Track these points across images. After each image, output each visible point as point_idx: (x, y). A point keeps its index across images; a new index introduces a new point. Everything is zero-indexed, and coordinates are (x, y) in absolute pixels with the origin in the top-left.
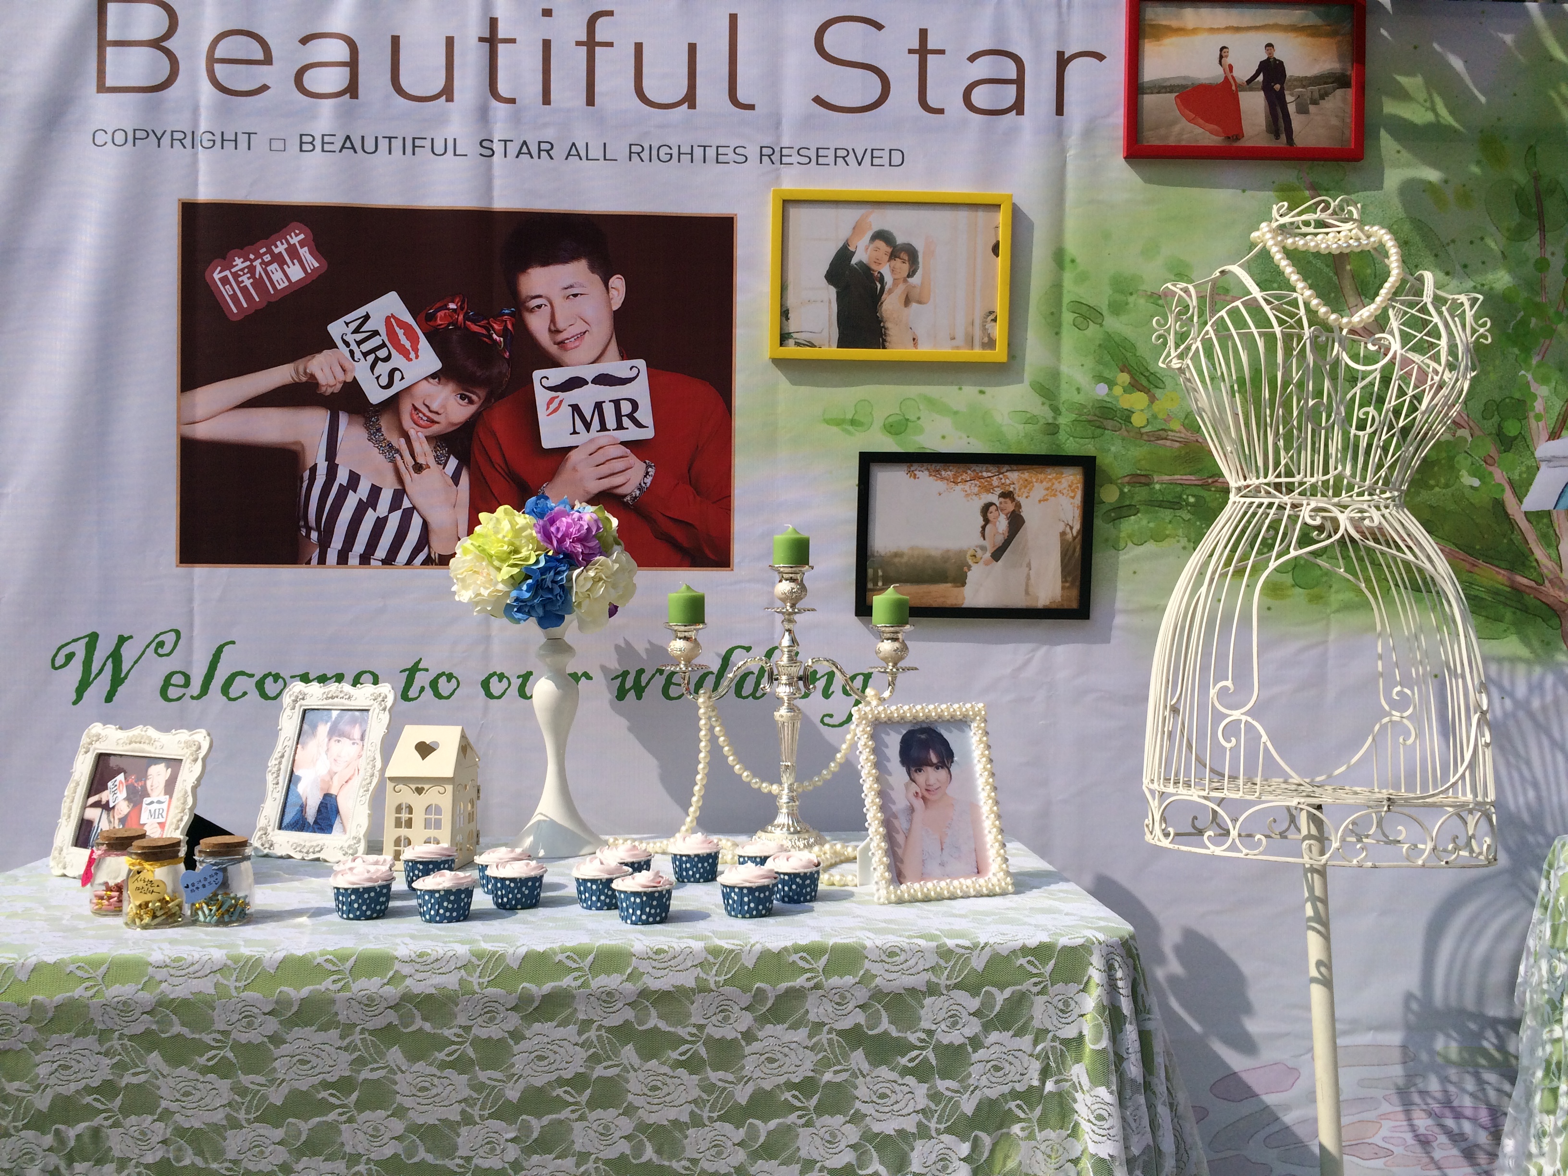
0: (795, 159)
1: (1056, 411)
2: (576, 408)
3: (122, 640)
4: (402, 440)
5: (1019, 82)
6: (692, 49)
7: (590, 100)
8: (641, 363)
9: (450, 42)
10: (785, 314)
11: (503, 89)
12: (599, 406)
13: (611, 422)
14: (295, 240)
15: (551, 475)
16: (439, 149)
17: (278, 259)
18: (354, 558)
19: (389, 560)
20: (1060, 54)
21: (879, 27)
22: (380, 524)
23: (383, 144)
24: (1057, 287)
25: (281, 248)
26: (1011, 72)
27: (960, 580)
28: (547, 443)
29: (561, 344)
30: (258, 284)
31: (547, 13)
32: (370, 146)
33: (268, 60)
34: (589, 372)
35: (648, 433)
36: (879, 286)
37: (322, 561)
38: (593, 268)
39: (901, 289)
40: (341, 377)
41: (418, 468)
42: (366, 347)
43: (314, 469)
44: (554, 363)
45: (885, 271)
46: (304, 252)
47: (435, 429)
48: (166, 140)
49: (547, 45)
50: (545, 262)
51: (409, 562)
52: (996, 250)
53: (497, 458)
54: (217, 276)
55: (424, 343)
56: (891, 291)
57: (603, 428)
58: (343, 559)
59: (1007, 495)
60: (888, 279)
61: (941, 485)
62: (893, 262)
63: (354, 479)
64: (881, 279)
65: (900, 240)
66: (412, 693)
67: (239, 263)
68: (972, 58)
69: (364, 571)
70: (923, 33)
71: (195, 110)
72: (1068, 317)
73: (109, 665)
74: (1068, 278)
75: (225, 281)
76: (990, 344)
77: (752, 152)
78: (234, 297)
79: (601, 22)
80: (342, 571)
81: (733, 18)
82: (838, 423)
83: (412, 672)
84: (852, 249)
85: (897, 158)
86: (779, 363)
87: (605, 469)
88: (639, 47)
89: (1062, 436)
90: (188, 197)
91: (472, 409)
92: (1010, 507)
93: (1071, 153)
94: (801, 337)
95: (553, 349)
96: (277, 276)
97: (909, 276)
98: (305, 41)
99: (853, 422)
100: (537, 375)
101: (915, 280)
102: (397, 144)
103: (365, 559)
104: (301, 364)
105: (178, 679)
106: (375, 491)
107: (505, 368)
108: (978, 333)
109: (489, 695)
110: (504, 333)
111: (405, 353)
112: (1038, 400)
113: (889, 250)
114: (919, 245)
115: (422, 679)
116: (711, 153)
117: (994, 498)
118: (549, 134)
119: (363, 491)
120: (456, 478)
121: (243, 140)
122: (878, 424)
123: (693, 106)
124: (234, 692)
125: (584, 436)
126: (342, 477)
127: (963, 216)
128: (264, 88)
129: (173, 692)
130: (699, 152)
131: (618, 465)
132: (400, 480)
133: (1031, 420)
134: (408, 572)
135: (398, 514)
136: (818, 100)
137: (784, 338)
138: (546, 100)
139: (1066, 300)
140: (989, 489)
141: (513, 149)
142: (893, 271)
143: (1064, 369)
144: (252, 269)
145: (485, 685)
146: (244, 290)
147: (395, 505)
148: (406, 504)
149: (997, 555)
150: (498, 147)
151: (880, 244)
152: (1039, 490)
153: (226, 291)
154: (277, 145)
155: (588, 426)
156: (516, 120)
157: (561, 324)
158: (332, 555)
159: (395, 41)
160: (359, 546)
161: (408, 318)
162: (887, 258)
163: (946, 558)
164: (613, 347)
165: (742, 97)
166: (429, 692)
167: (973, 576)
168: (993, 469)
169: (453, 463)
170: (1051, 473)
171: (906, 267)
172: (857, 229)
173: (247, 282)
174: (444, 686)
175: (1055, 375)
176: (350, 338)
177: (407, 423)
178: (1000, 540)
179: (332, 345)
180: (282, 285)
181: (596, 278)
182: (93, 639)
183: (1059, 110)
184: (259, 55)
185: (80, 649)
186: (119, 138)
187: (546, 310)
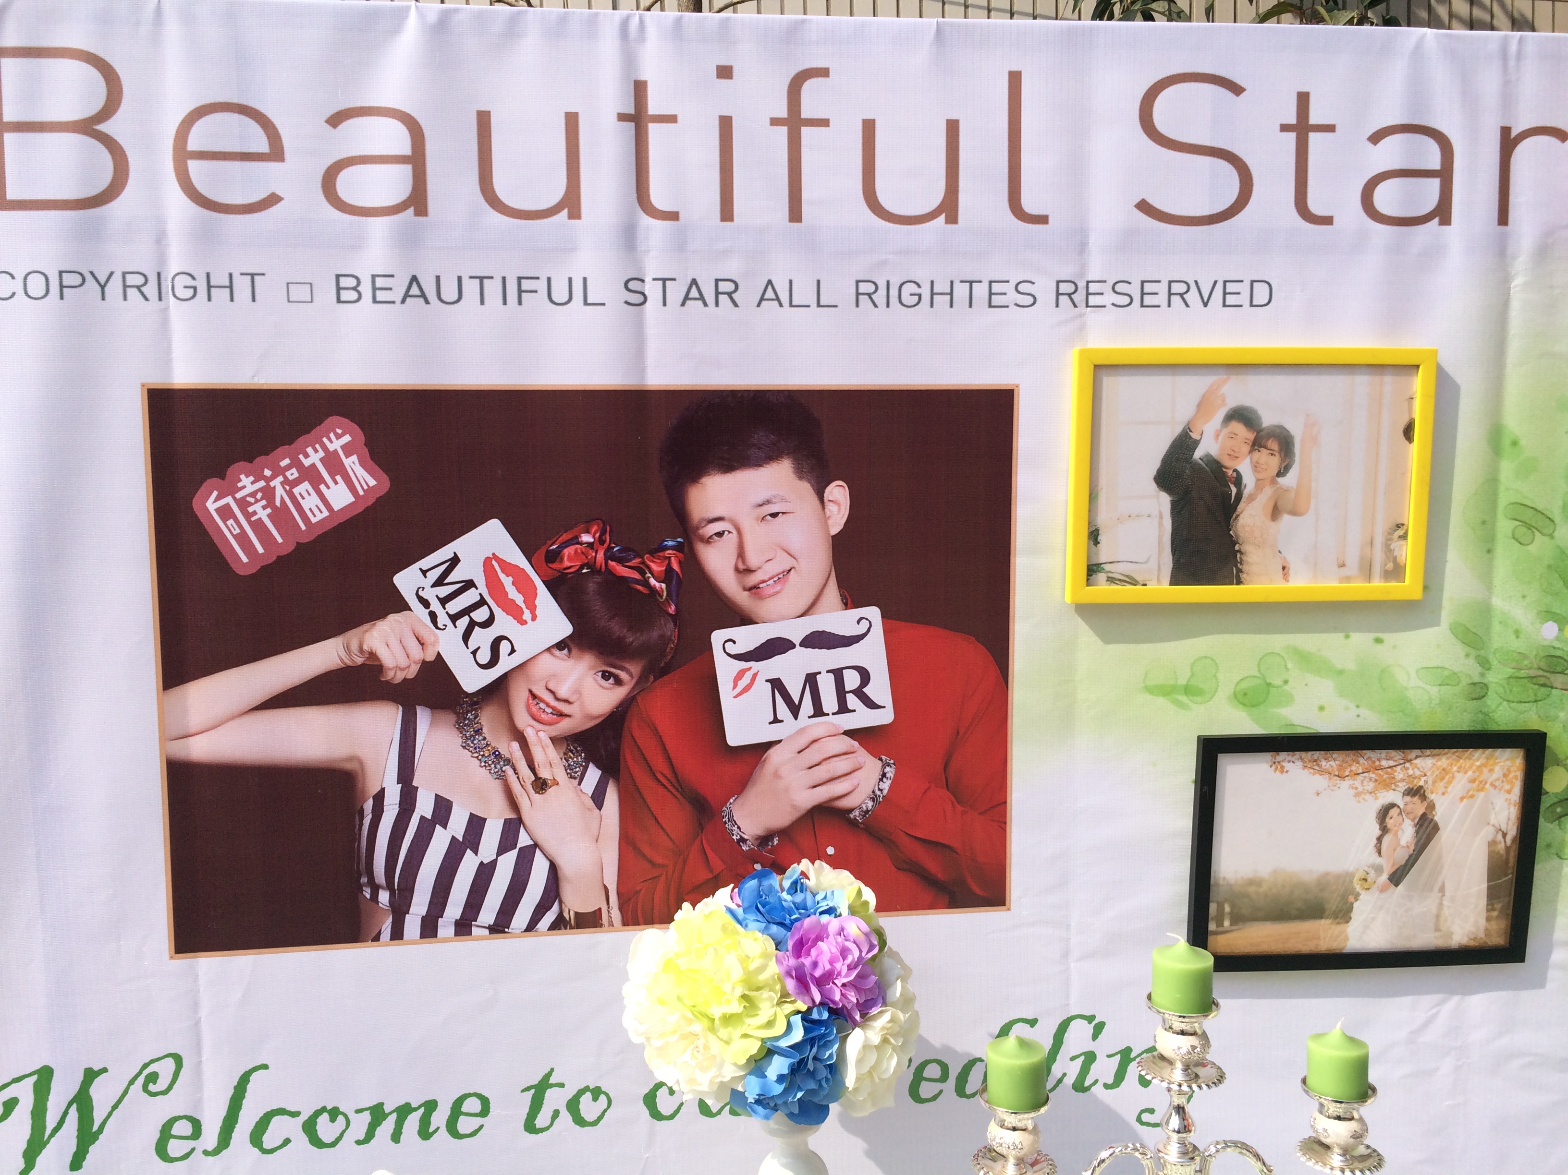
0: (1109, 298)
1: (1484, 664)
2: (777, 684)
3: (90, 1075)
4: (515, 746)
5: (1445, 174)
6: (953, 128)
7: (795, 215)
8: (873, 613)
9: (572, 121)
10: (1094, 536)
11: (659, 198)
12: (811, 680)
13: (830, 702)
14: (335, 444)
15: (740, 786)
16: (561, 294)
17: (311, 476)
18: (446, 927)
19: (500, 927)
20: (1505, 131)
21: (1236, 89)
22: (485, 873)
23: (471, 288)
24: (1491, 483)
25: (313, 458)
26: (1433, 159)
27: (1344, 914)
28: (734, 738)
29: (753, 589)
30: (280, 516)
31: (725, 72)
32: (449, 292)
33: (276, 153)
34: (796, 631)
35: (885, 716)
36: (1234, 490)
37: (397, 934)
38: (800, 473)
39: (1268, 492)
40: (417, 654)
41: (541, 785)
42: (454, 607)
43: (379, 798)
44: (745, 619)
45: (1245, 468)
46: (352, 463)
47: (565, 726)
48: (114, 287)
49: (726, 124)
50: (728, 466)
51: (531, 927)
52: (1408, 432)
53: (660, 764)
54: (212, 505)
55: (544, 597)
56: (1252, 498)
57: (818, 711)
58: (429, 929)
59: (1416, 792)
60: (1249, 480)
61: (1320, 781)
62: (1256, 455)
63: (443, 808)
64: (1238, 480)
65: (1268, 420)
66: (542, 1120)
67: (247, 484)
68: (1376, 138)
69: (463, 945)
70: (1303, 99)
71: (160, 239)
72: (1504, 526)
73: (73, 1114)
74: (1507, 468)
75: (225, 513)
76: (1396, 572)
77: (1044, 290)
78: (242, 538)
79: (809, 87)
80: (429, 947)
81: (1015, 79)
82: (1166, 691)
83: (540, 1090)
84: (1194, 436)
85: (1261, 293)
86: (1085, 610)
87: (822, 773)
88: (869, 127)
89: (1492, 701)
90: (158, 381)
91: (618, 694)
92: (1420, 809)
93: (1517, 282)
94: (1117, 570)
95: (741, 598)
96: (310, 502)
97: (1279, 474)
98: (336, 120)
99: (1188, 690)
100: (718, 637)
101: (1289, 480)
102: (493, 288)
103: (463, 927)
104: (353, 637)
105: (183, 1128)
106: (476, 825)
107: (670, 629)
108: (1378, 556)
109: (656, 1115)
110: (668, 576)
111: (515, 613)
112: (1460, 650)
113: (1251, 436)
114: (1296, 429)
115: (555, 1099)
116: (981, 291)
117: (1394, 796)
118: (731, 268)
119: (457, 825)
120: (598, 798)
121: (242, 285)
122: (1225, 690)
123: (952, 219)
124: (270, 1139)
125: (789, 725)
126: (424, 807)
127: (1362, 381)
128: (272, 200)
129: (175, 1148)
130: (961, 291)
131: (841, 765)
132: (513, 804)
133: (1448, 679)
134: (530, 941)
135: (511, 857)
136: (1144, 207)
137: (1092, 570)
138: (727, 213)
139: (1504, 500)
140: (1388, 784)
141: (676, 292)
142: (1256, 467)
143: (1497, 602)
144: (268, 493)
145: (650, 1100)
146: (258, 526)
147: (507, 843)
148: (524, 840)
149: (1396, 878)
150: (652, 290)
151: (1238, 427)
152: (1460, 783)
153: (228, 530)
154: (298, 293)
155: (795, 710)
156: (680, 245)
157: (753, 560)
158: (412, 924)
159: (484, 120)
160: (454, 909)
161: (517, 558)
162: (1246, 448)
163: (1324, 882)
164: (832, 593)
165: (1029, 205)
166: (565, 1117)
167: (1362, 909)
168: (1396, 755)
169: (593, 774)
170: (1479, 757)
171: (1274, 462)
172: (1204, 406)
173: (262, 513)
174: (589, 1108)
175: (1484, 611)
176: (430, 594)
177: (522, 719)
178: (1402, 856)
179: (402, 606)
180: (319, 515)
181: (806, 488)
182: (44, 1076)
183: (1503, 218)
184: (261, 145)
185: (25, 1092)
186: (36, 285)
187: (731, 540)
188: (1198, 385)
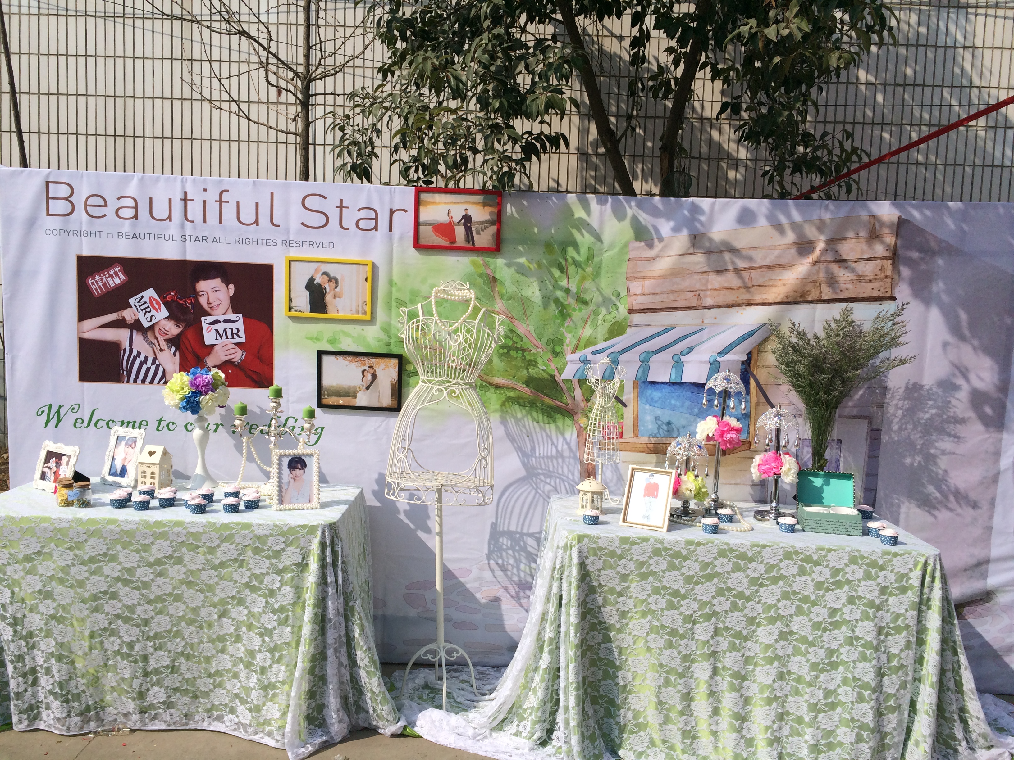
0: (295, 245)
1: (390, 337)
2: (217, 331)
3: (60, 407)
4: (156, 341)
5: (376, 219)
6: (257, 204)
7: (221, 222)
8: (240, 315)
9: (170, 200)
10: (290, 300)
11: (189, 218)
12: (225, 330)
13: (230, 336)
14: (117, 269)
15: (208, 354)
16: (167, 238)
17: (111, 276)
18: (139, 381)
19: (151, 382)
20: (391, 210)
21: (325, 198)
22: (148, 369)
23: (147, 236)
24: (390, 294)
25: (112, 272)
26: (373, 216)
27: (355, 397)
28: (207, 343)
29: (211, 308)
30: (104, 285)
31: (205, 190)
32: (142, 237)
33: (106, 205)
34: (222, 318)
35: (243, 340)
36: (324, 291)
37: (128, 382)
38: (222, 282)
39: (332, 293)
40: (134, 318)
41: (161, 350)
42: (142, 307)
43: (125, 350)
44: (209, 315)
45: (327, 286)
46: (120, 274)
47: (167, 337)
48: (71, 233)
49: (205, 202)
50: (205, 279)
51: (159, 383)
52: (366, 280)
53: (189, 348)
54: (90, 282)
55: (163, 306)
56: (329, 293)
57: (227, 338)
58: (135, 381)
59: (371, 367)
60: (328, 289)
61: (347, 363)
62: (329, 283)
63: (139, 354)
64: (325, 289)
65: (332, 275)
66: (160, 428)
67: (98, 277)
68: (359, 210)
69: (143, 385)
70: (341, 201)
71: (81, 223)
72: (394, 304)
73: (56, 415)
74: (394, 290)
75: (93, 283)
76: (365, 313)
77: (279, 242)
78: (96, 289)
79: (224, 194)
80: (135, 385)
81: (272, 194)
82: (311, 339)
83: (160, 421)
84: (314, 278)
85: (331, 245)
86: (289, 317)
87: (228, 353)
88: (238, 203)
89: (392, 346)
90: (79, 254)
91: (180, 330)
92: (372, 371)
93: (395, 245)
94: (297, 308)
95: (208, 310)
96: (111, 282)
97: (335, 288)
98: (119, 198)
99: (317, 339)
100: (203, 319)
101: (337, 290)
102: (152, 236)
103: (143, 381)
104: (120, 313)
105: (79, 421)
106: (146, 358)
107: (192, 316)
108: (360, 309)
109: (187, 430)
110: (191, 304)
111: (156, 310)
112: (383, 333)
113: (328, 279)
114: (339, 277)
115: (163, 424)
116: (264, 241)
117: (366, 368)
118: (206, 234)
119: (142, 358)
120: (175, 354)
121: (98, 234)
122: (325, 339)
123: (257, 225)
124: (98, 426)
125: (220, 341)
126: (135, 353)
127: (355, 266)
128: (105, 215)
129: (78, 425)
130: (260, 241)
131: (233, 351)
132: (155, 354)
133: (380, 340)
134: (158, 386)
135: (154, 367)
136: (303, 224)
137: (290, 309)
138: (205, 221)
139: (393, 297)
140: (364, 365)
141: (193, 239)
142: (329, 286)
143: (393, 322)
144: (102, 280)
145: (186, 426)
146: (100, 287)
147: (153, 363)
148: (157, 363)
149: (368, 388)
150: (188, 238)
151: (325, 276)
152: (382, 366)
153: (93, 287)
154: (110, 236)
156: (194, 228)
157: (211, 301)
158: (132, 380)
159: (151, 199)
160: (141, 377)
161: (157, 297)
162: (327, 281)
163: (349, 387)
164: (230, 310)
165: (275, 222)
166: (166, 428)
167: (359, 395)
168: (366, 358)
169: (173, 349)
170: (386, 360)
171: (334, 285)
172: (317, 271)
173: (101, 284)
174: (171, 426)
175: (390, 325)
176: (137, 304)
177: (157, 334)
178: (369, 383)
179: (131, 307)
180: (113, 285)
181: (224, 285)
182: (50, 406)
183: (391, 230)
184: (103, 203)
185: (46, 409)
186: (55, 232)
187: (206, 296)
188: (315, 265)
